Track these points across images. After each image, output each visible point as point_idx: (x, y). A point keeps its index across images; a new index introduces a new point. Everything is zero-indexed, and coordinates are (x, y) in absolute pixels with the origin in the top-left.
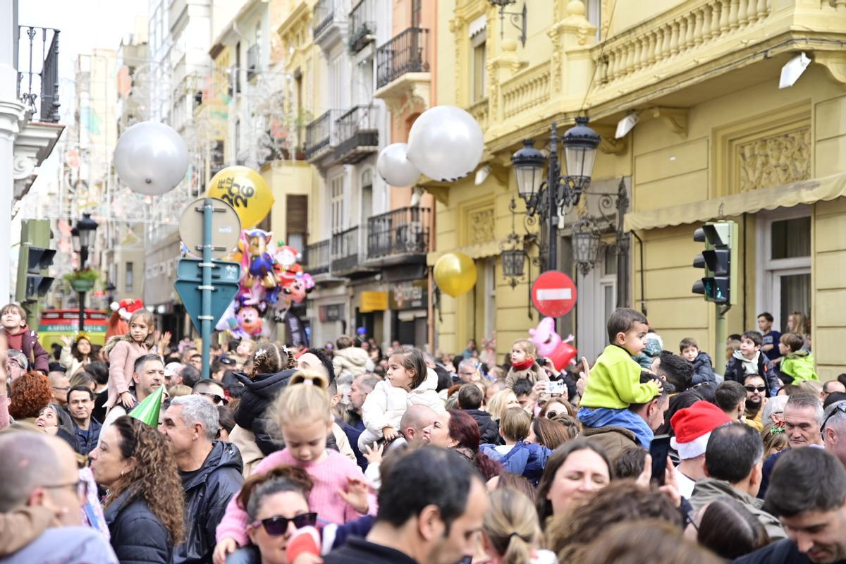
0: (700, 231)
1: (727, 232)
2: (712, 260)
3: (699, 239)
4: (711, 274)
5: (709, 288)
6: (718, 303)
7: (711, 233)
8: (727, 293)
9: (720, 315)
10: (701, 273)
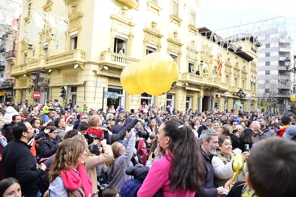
0: (62, 87)
1: (66, 88)
2: (63, 92)
3: (61, 89)
4: (63, 94)
5: (62, 96)
6: (64, 98)
7: (63, 88)
8: (65, 97)
9: (64, 100)
10: (61, 94)
